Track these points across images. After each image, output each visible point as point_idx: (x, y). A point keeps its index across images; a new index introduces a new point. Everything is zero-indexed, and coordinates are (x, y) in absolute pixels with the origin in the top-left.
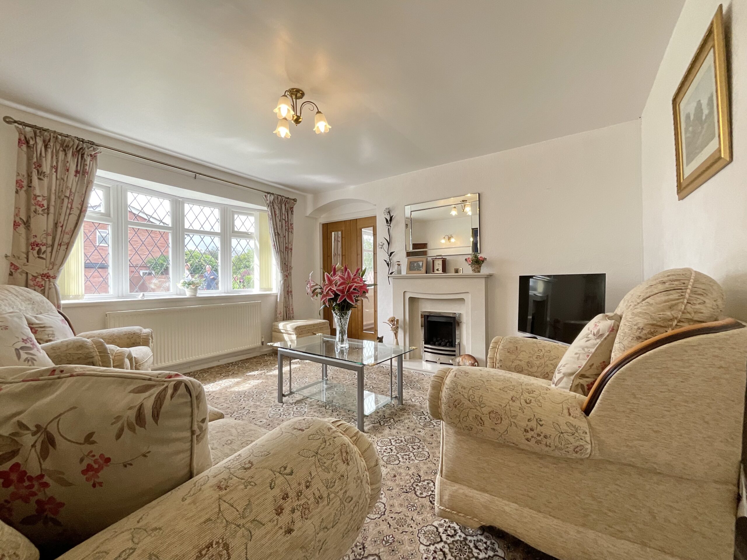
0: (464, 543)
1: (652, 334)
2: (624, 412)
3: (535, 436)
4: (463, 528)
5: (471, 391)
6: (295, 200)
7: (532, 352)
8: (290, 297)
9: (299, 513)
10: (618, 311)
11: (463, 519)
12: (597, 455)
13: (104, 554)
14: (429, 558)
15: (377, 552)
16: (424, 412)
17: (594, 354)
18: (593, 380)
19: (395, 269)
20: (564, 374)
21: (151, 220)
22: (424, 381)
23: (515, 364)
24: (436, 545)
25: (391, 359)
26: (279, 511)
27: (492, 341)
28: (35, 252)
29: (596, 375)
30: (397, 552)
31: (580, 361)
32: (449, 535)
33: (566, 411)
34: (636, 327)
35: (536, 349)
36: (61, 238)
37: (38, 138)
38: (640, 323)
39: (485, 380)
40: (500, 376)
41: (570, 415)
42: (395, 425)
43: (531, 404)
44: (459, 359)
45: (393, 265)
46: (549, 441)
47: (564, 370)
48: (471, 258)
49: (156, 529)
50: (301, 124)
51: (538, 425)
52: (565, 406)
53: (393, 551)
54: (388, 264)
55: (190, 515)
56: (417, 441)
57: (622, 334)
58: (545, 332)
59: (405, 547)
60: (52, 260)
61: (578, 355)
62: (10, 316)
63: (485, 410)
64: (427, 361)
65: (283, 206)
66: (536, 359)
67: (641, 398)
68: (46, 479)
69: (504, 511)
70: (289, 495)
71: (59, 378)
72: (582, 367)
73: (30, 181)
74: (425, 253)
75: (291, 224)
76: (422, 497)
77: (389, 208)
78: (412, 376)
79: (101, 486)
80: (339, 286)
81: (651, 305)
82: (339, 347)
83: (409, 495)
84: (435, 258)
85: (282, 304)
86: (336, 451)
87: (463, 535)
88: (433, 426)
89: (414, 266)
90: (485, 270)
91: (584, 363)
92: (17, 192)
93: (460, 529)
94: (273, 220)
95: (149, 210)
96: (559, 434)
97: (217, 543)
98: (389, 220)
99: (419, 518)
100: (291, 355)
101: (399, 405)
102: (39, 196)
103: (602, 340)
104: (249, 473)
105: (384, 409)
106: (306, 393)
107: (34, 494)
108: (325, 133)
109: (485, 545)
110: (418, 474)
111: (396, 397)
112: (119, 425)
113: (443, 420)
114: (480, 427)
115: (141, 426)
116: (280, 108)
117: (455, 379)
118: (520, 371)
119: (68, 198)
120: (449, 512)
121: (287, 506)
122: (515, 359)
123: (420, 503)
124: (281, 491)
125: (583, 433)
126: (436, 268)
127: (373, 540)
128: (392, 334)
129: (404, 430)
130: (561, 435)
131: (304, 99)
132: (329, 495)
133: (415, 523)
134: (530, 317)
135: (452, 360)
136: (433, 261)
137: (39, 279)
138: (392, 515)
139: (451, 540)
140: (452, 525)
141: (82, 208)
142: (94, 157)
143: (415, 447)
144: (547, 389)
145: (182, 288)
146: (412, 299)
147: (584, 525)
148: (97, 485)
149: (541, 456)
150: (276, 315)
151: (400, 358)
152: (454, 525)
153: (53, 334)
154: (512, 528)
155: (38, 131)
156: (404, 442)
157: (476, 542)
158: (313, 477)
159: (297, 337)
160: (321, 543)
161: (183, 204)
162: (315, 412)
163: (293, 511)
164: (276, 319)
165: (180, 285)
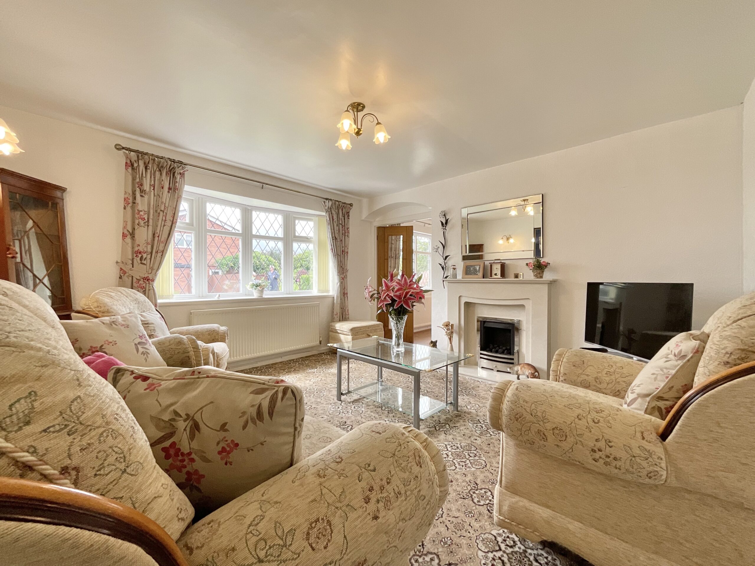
0: (523, 555)
1: (743, 360)
2: (705, 440)
3: (604, 457)
4: (523, 541)
5: (533, 405)
6: (351, 205)
7: (600, 367)
8: (346, 299)
9: (383, 504)
10: (706, 329)
11: (523, 531)
12: (673, 482)
13: (243, 518)
14: (488, 564)
15: (436, 551)
16: (481, 421)
17: (674, 376)
18: (673, 403)
19: (450, 272)
20: (638, 394)
21: (226, 227)
22: (480, 388)
23: (582, 379)
24: (495, 553)
25: (447, 366)
26: (367, 500)
27: (557, 353)
28: (139, 259)
29: (675, 398)
30: (455, 554)
31: (657, 382)
32: (507, 545)
33: (639, 435)
34: (724, 351)
35: (606, 365)
36: (158, 247)
37: (140, 161)
38: (729, 347)
39: (548, 396)
40: (565, 392)
41: (643, 438)
42: (451, 431)
43: (600, 423)
44: (517, 368)
45: (449, 268)
46: (618, 464)
47: (638, 390)
48: (532, 262)
49: (276, 503)
50: (361, 136)
51: (607, 446)
52: (638, 429)
53: (451, 552)
54: (443, 268)
55: (300, 494)
56: (473, 448)
57: (707, 358)
58: (617, 345)
59: (463, 550)
60: (151, 265)
61: (655, 376)
62: (129, 316)
63: (549, 426)
64: (482, 367)
65: (340, 211)
66: (606, 375)
67: (727, 428)
68: (193, 456)
69: (568, 529)
70: (374, 488)
71: (198, 378)
72: (660, 389)
73: (135, 198)
74: (480, 257)
75: (348, 228)
76: (479, 505)
77: (444, 211)
78: (468, 382)
79: (231, 465)
80: (396, 292)
81: (743, 328)
82: (395, 351)
83: (466, 501)
84: (493, 262)
85: (339, 305)
86: (410, 454)
87: (523, 547)
88: (489, 435)
89: (470, 271)
90: (548, 276)
91: (662, 385)
92: (125, 208)
93: (519, 540)
94: (331, 225)
95: (223, 219)
96: (630, 458)
97: (323, 519)
98: (444, 223)
99: (476, 525)
100: (350, 356)
101: (453, 411)
102: (141, 211)
103: (684, 361)
104: (340, 467)
105: (439, 414)
106: (363, 392)
107: (185, 467)
108: (384, 143)
109: (546, 560)
110: (474, 482)
111: (451, 403)
112: (245, 418)
113: (503, 431)
114: (542, 442)
115: (260, 421)
116: (343, 123)
117: (517, 392)
118: (586, 386)
119: (163, 212)
120: (508, 523)
121: (374, 497)
122: (581, 374)
123: (477, 510)
124: (368, 484)
125: (658, 458)
126: (494, 273)
127: (431, 539)
128: (447, 338)
129: (460, 436)
130: (633, 459)
131: (365, 111)
132: (406, 492)
133: (473, 529)
134: (599, 325)
135: (510, 368)
136: (491, 265)
137: (141, 282)
138: (450, 519)
139: (510, 550)
140: (510, 536)
141: (173, 220)
142: (182, 175)
143: (471, 455)
144: (618, 410)
145: (251, 289)
146: (467, 304)
147: (656, 553)
148: (228, 464)
149: (610, 478)
150: (332, 316)
151: (456, 365)
152: (514, 536)
153: (154, 330)
154: (576, 547)
155: (140, 155)
156: (460, 448)
157: (536, 556)
158: (393, 475)
159: (353, 339)
160: (400, 532)
161: (251, 211)
162: (371, 412)
163: (378, 501)
164: (333, 320)
165: (248, 287)
